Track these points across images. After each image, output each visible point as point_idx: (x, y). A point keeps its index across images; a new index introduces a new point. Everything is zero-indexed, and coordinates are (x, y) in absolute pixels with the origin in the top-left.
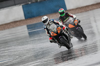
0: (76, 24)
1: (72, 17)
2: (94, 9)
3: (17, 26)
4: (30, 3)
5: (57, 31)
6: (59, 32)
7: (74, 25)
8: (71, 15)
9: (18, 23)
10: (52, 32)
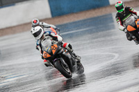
1: (135, 14)
5: (51, 50)
6: (54, 52)
7: (135, 27)
10: (44, 52)
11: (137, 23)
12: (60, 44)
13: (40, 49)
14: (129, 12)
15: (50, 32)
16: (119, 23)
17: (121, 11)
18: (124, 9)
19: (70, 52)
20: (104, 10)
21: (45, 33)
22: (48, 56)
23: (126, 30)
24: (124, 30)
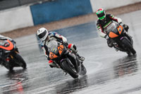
0: (120, 33)
1: (116, 20)
2: (132, 11)
3: (23, 35)
4: (41, 2)
5: (58, 51)
6: (60, 52)
7: (118, 33)
8: (115, 18)
9: (24, 31)
10: (51, 53)
11: (119, 29)
12: (66, 44)
13: (45, 51)
14: (109, 19)
15: (55, 34)
16: (101, 30)
17: (102, 19)
18: (105, 16)
19: (75, 53)
20: (87, 17)
21: (49, 34)
22: (55, 56)
23: (107, 37)
24: (105, 37)
